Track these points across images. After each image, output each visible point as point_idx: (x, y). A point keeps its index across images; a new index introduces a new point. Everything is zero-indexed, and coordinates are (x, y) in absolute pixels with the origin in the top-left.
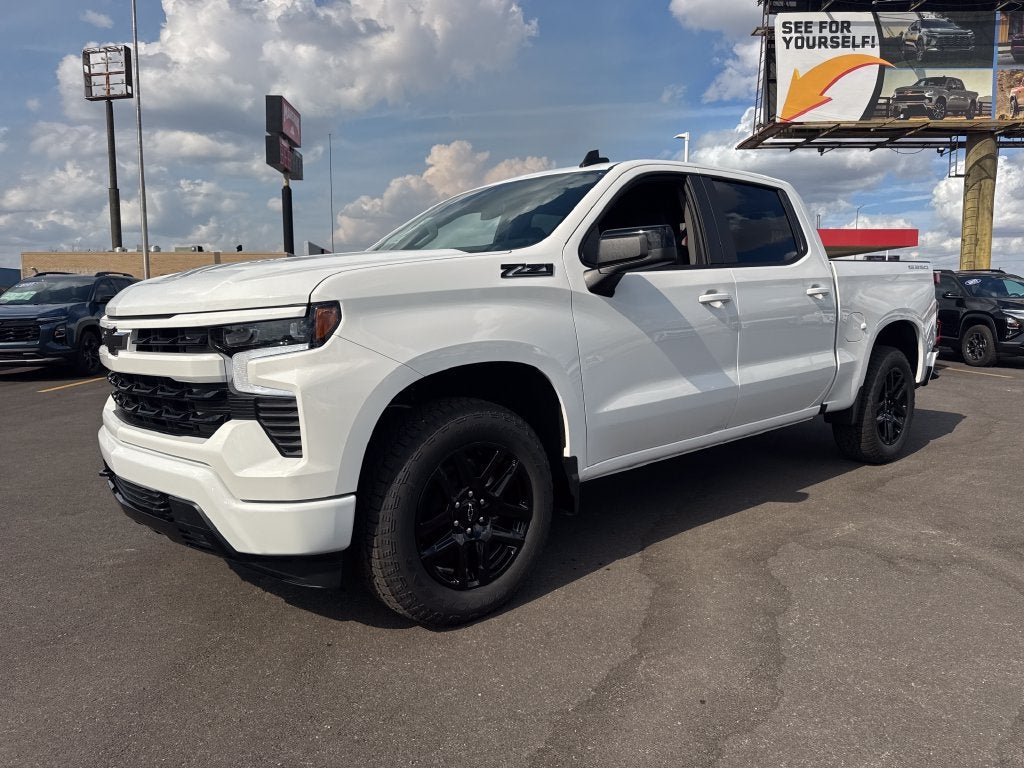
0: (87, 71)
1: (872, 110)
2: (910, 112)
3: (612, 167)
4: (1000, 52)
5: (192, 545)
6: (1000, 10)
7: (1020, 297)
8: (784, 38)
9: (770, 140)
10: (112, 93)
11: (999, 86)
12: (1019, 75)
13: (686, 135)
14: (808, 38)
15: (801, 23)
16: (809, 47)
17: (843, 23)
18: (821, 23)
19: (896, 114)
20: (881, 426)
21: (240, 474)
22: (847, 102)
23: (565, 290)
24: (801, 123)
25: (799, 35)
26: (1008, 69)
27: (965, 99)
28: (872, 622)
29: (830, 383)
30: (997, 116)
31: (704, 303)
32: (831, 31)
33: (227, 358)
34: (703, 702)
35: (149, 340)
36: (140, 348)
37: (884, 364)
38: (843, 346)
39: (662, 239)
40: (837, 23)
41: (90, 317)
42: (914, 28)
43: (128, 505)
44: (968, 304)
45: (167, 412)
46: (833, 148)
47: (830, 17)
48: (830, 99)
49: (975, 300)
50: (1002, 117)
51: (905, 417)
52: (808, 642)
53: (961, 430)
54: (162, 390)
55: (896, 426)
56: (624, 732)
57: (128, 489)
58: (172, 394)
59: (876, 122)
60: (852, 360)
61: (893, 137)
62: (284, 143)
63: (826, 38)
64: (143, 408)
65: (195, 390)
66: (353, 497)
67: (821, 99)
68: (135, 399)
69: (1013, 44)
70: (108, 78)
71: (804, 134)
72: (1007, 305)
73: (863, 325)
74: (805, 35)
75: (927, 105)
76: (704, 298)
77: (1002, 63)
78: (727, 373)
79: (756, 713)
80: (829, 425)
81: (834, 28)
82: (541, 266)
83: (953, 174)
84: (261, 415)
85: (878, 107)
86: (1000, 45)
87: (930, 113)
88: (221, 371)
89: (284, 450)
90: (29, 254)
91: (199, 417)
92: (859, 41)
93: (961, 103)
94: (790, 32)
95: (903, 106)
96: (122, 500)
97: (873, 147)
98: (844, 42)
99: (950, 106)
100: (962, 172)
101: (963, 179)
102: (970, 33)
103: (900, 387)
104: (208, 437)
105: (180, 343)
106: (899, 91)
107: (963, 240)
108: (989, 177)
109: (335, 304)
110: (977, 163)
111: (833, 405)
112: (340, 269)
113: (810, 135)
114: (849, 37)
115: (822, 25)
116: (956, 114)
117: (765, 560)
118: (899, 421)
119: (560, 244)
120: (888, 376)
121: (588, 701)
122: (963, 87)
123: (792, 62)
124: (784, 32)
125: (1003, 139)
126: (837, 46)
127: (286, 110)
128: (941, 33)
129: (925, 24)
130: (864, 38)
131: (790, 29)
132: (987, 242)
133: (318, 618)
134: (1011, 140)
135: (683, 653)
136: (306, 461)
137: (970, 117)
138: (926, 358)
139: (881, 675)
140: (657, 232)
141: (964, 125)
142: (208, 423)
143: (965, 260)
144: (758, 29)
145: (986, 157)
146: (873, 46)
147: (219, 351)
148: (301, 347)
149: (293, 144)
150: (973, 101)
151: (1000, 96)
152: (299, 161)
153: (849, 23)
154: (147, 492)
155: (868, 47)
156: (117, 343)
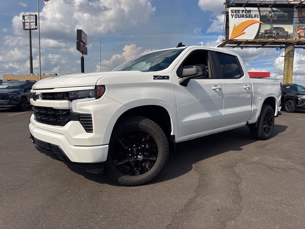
0: (24, 21)
1: (257, 36)
2: (268, 37)
3: (186, 48)
4: (295, 20)
5: (58, 159)
6: (295, 8)
7: (302, 92)
8: (231, 15)
9: (227, 45)
10: (31, 28)
11: (295, 30)
12: (301, 27)
13: (202, 43)
14: (239, 15)
15: (237, 10)
16: (239, 17)
17: (249, 10)
18: (242, 10)
19: (264, 38)
20: (265, 128)
21: (74, 137)
22: (250, 34)
23: (172, 84)
24: (236, 40)
25: (236, 14)
26: (297, 25)
27: (285, 34)
28: (268, 187)
29: (250, 115)
30: (294, 39)
31: (214, 89)
32: (245, 13)
33: (70, 102)
34: (219, 210)
35: (46, 96)
36: (43, 99)
37: (266, 110)
38: (254, 104)
39: (202, 69)
40: (247, 10)
41: (24, 93)
42: (270, 12)
43: (37, 146)
44: (286, 94)
45: (51, 118)
46: (246, 47)
47: (245, 9)
48: (245, 33)
49: (289, 93)
50: (296, 39)
51: (271, 126)
52: (249, 192)
53: (287, 131)
54: (50, 111)
55: (269, 129)
56: (195, 219)
57: (38, 142)
58: (53, 113)
59: (258, 40)
60: (256, 108)
61: (263, 44)
62: (82, 44)
63: (244, 15)
64: (43, 117)
65: (60, 112)
66: (108, 145)
67: (242, 33)
68: (41, 114)
69: (299, 18)
70: (30, 24)
71: (237, 43)
72: (298, 94)
73: (260, 98)
74: (238, 14)
75: (273, 35)
76: (213, 88)
77: (296, 23)
78: (220, 111)
79: (235, 213)
80: (249, 128)
81: (246, 12)
82: (165, 76)
83: (281, 56)
84: (80, 119)
85: (259, 36)
86: (296, 18)
87: (274, 38)
88: (68, 105)
89: (87, 130)
90: (5, 75)
91: (61, 120)
92: (253, 16)
93: (284, 35)
94: (233, 13)
95: (267, 35)
96: (36, 145)
97: (257, 47)
98: (249, 16)
99: (280, 36)
100: (284, 55)
101: (284, 57)
102: (286, 14)
103: (270, 116)
104: (64, 126)
105: (56, 97)
106: (265, 31)
107: (284, 75)
108: (292, 57)
109: (104, 86)
110: (288, 53)
111: (250, 122)
112: (105, 75)
113: (239, 44)
114: (250, 15)
115: (243, 11)
116: (282, 38)
117: (233, 167)
118: (270, 127)
119: (171, 70)
120: (267, 114)
121: (183, 209)
122: (284, 30)
123: (234, 22)
124: (232, 13)
125: (296, 46)
126: (247, 17)
127: (83, 34)
128: (278, 14)
129: (273, 11)
130: (255, 15)
131: (233, 12)
132: (291, 76)
133: (97, 183)
134: (298, 46)
135: (210, 195)
136: (94, 134)
137: (286, 39)
138: (278, 108)
139: (272, 203)
140: (201, 67)
141: (284, 41)
142: (64, 122)
143: (284, 81)
144: (224, 12)
145: (291, 51)
146: (258, 18)
147: (68, 99)
148: (93, 99)
149: (85, 44)
150: (287, 34)
151: (295, 33)
152: (86, 49)
153: (250, 10)
154: (44, 143)
155: (256, 18)
156: (35, 97)
